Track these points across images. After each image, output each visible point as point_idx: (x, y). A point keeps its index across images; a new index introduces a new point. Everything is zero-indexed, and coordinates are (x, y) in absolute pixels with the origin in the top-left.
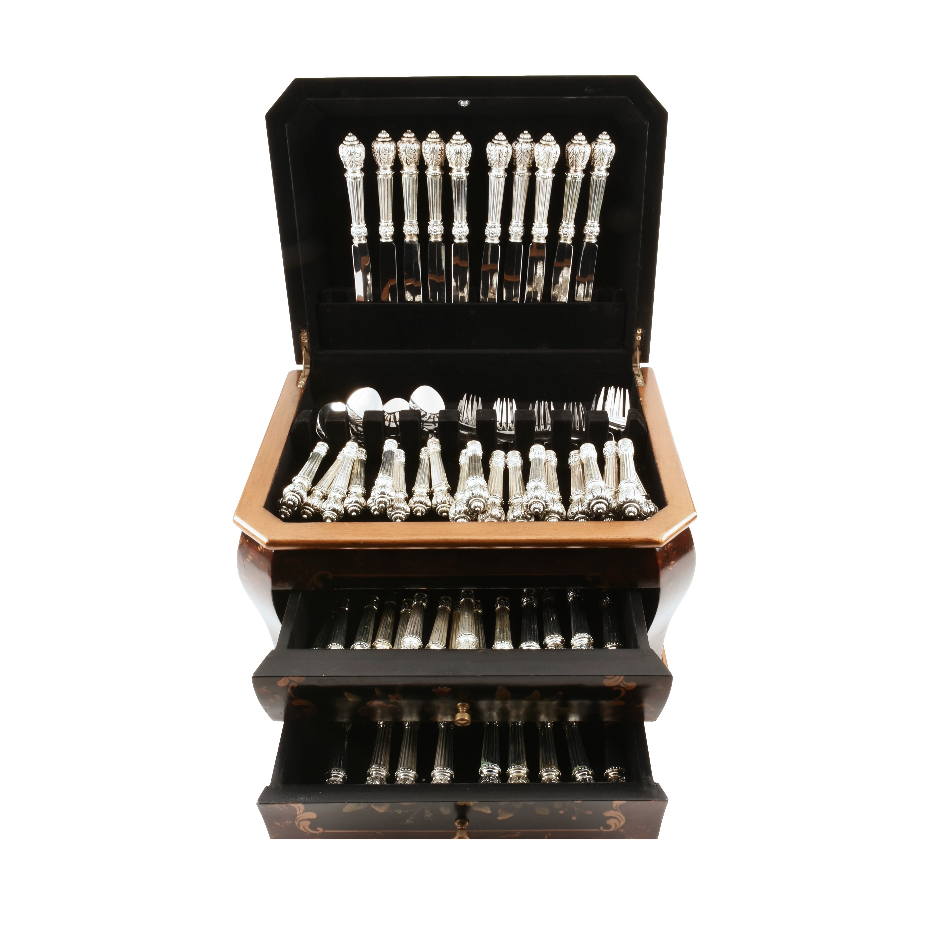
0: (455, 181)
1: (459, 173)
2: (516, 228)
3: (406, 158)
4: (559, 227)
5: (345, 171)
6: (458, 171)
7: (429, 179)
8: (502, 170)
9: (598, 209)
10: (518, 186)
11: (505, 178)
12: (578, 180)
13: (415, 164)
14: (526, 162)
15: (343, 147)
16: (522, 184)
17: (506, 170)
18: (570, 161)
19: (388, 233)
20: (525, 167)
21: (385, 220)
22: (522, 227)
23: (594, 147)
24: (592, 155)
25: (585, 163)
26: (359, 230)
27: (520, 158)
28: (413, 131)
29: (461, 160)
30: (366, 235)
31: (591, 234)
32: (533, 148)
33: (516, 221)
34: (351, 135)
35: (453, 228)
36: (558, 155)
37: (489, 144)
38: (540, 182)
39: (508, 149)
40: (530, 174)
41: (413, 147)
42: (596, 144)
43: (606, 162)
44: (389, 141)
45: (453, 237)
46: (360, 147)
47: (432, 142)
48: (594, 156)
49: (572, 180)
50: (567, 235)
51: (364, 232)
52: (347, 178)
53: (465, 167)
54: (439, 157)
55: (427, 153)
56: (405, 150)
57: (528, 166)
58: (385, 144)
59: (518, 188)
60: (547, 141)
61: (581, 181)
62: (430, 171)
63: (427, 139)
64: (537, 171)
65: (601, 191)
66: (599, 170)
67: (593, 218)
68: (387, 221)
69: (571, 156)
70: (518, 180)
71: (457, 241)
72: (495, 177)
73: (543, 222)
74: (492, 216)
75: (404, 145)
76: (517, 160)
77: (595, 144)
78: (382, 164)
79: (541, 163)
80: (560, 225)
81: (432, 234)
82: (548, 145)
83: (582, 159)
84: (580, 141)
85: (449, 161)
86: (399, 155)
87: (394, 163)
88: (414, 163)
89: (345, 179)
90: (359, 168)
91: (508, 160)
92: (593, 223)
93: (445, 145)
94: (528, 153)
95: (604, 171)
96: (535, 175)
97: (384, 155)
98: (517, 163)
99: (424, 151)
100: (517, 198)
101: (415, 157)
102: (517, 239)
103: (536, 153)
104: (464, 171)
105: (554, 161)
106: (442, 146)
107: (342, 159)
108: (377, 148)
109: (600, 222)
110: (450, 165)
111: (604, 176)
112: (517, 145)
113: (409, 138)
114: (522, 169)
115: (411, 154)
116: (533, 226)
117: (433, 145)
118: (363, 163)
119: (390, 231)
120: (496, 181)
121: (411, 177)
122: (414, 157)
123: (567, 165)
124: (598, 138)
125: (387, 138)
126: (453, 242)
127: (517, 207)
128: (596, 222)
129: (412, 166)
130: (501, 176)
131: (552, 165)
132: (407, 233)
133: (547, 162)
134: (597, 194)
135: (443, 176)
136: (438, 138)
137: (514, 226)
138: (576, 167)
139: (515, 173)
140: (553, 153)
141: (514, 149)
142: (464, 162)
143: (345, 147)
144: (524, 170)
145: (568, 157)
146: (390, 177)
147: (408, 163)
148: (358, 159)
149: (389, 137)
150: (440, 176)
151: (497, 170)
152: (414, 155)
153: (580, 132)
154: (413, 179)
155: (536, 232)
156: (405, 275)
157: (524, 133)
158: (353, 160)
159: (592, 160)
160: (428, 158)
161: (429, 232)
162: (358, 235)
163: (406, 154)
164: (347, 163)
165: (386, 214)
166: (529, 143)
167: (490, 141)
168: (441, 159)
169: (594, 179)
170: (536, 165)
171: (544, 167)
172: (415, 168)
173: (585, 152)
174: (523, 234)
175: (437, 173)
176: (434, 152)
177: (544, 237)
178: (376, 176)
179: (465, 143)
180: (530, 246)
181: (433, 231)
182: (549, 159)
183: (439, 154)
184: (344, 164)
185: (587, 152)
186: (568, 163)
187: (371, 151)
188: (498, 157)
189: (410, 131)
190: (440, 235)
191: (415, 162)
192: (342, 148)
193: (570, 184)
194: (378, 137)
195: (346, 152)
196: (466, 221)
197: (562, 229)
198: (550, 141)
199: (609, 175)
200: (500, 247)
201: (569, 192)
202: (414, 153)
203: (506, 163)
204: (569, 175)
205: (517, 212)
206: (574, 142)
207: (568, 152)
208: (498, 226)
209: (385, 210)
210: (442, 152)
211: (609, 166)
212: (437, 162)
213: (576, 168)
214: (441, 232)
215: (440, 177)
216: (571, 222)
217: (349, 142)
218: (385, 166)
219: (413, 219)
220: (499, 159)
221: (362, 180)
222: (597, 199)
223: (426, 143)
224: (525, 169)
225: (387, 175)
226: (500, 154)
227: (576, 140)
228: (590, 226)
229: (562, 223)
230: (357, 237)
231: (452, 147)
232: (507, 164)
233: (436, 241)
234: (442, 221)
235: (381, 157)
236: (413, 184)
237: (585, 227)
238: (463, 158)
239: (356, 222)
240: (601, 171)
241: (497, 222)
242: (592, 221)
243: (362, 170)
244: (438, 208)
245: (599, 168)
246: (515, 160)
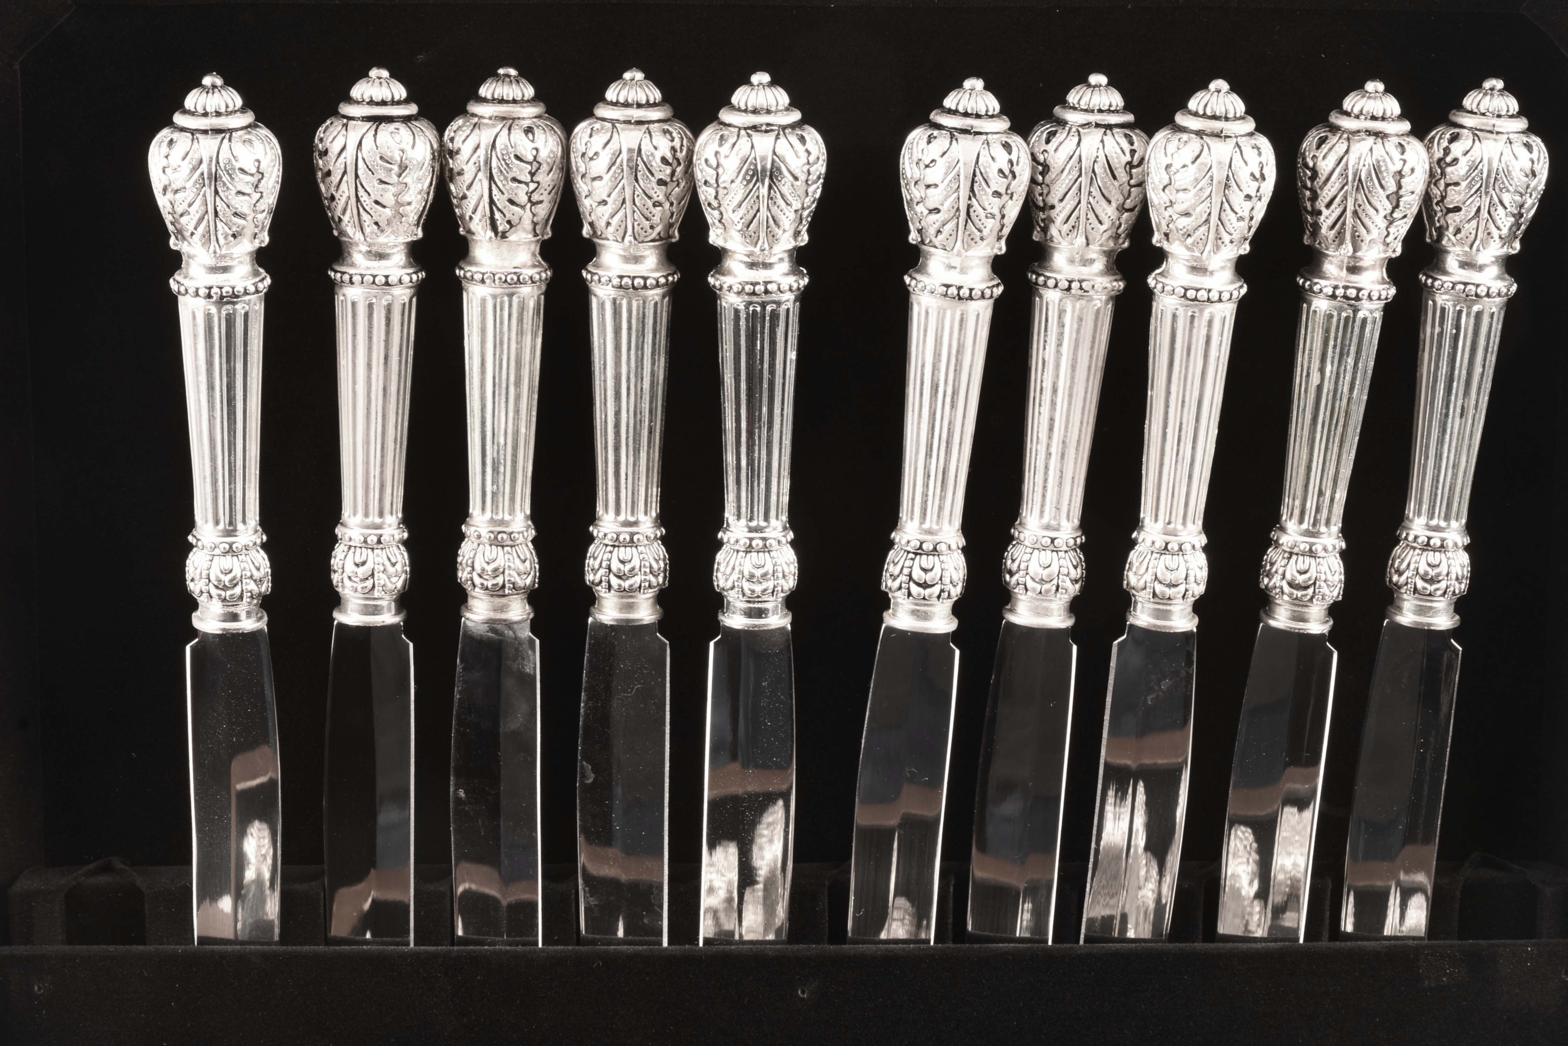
0: (737, 311)
1: (760, 275)
2: (1047, 557)
3: (492, 202)
4: (1264, 552)
5: (175, 261)
6: (752, 265)
7: (602, 305)
8: (977, 261)
9: (1464, 459)
10: (1059, 345)
11: (991, 302)
12: (1367, 314)
13: (536, 235)
14: (1100, 222)
15: (171, 142)
16: (1078, 331)
17: (998, 265)
18: (1327, 218)
19: (381, 578)
20: (1095, 248)
21: (366, 515)
22: (1072, 554)
23: (1447, 151)
24: (1436, 192)
25: (1402, 228)
26: (228, 562)
27: (1069, 203)
28: (526, 74)
29: (774, 209)
30: (263, 589)
31: (1431, 588)
32: (1137, 156)
33: (1045, 520)
34: (214, 87)
35: (720, 556)
36: (1268, 187)
37: (917, 136)
38: (1174, 316)
39: (1014, 157)
40: (1122, 285)
41: (524, 146)
42: (1454, 138)
43: (1505, 222)
44: (407, 120)
45: (717, 602)
46: (257, 143)
47: (628, 122)
48: (1443, 198)
49: (1335, 313)
50: (1310, 591)
51: (257, 575)
52: (181, 299)
53: (791, 244)
54: (659, 193)
55: (600, 178)
56: (488, 162)
57: (1111, 244)
58: (385, 130)
59: (1058, 353)
60: (1214, 117)
61: (1378, 315)
62: (608, 269)
63: (601, 111)
64: (1158, 266)
65: (1478, 370)
66: (1465, 265)
67: (1440, 508)
68: (378, 520)
69: (1333, 191)
70: (1061, 313)
71: (734, 620)
72: (946, 295)
73: (1184, 523)
74: (925, 495)
75: (485, 136)
76: (1053, 213)
77: (1448, 136)
78: (368, 230)
79: (1183, 222)
80: (1267, 543)
81: (610, 587)
82: (1217, 135)
83: (1389, 207)
84: (1374, 118)
85: (711, 216)
86: (452, 187)
87: (424, 230)
88: (530, 227)
89: (171, 302)
90: (246, 247)
91: (1013, 211)
92: (1437, 529)
93: (693, 143)
94: (1115, 177)
95: (1494, 270)
96: (1147, 284)
97: (376, 183)
98: (1053, 231)
99: (582, 169)
100: (1053, 403)
101: (535, 197)
102: (1046, 612)
103: (1156, 178)
104: (785, 266)
105: (1246, 214)
106: (677, 143)
107: (162, 202)
108: (343, 149)
109: (1470, 528)
110: (715, 238)
111: (1494, 291)
112: (1055, 142)
113: (508, 102)
114: (1077, 258)
115: (514, 180)
116: (1133, 544)
117: (630, 138)
118: (268, 223)
119: (391, 570)
120: (949, 314)
121: (510, 296)
122: (530, 194)
123: (1306, 241)
124: (1460, 107)
125: (394, 103)
126: (715, 627)
127: (1053, 450)
128: (1454, 524)
129: (518, 244)
130: (977, 293)
131: (1236, 236)
132: (478, 581)
133: (1214, 219)
134: (1458, 386)
135: (675, 293)
136: (655, 105)
137: (1038, 547)
138: (1356, 249)
139: (1041, 279)
140: (1243, 174)
141: (1041, 158)
142: (787, 219)
143: (183, 141)
144: (1092, 261)
145: (1315, 197)
146: (403, 294)
147: (500, 229)
148: (243, 204)
149: (407, 101)
150: (659, 291)
151: (956, 261)
152: (532, 186)
153: (1373, 78)
154: (522, 308)
155: (1149, 577)
156: (458, 800)
157: (1089, 86)
158: (221, 206)
159: (1431, 218)
160: (604, 202)
161: (589, 577)
162: (225, 588)
163: (491, 178)
164: (188, 223)
165: (375, 484)
166: (1115, 130)
167: (923, 119)
168: (667, 205)
169: (1443, 310)
170: (1157, 239)
171: (1196, 244)
172: (534, 255)
173: (1406, 170)
174: (1078, 586)
175: (645, 279)
176: (635, 170)
177: (1191, 600)
178: (329, 289)
179: (794, 126)
180: (1115, 650)
181: (614, 568)
182: (1226, 205)
183: (661, 182)
184: (171, 228)
185: (1413, 170)
186: (1316, 228)
187: (312, 169)
188: (964, 192)
189: (513, 72)
190: (650, 594)
191: (535, 224)
192: (165, 144)
193: (1327, 331)
194: (349, 100)
195: (186, 167)
196: (784, 518)
197: (1280, 563)
198: (1227, 119)
199: (1518, 288)
200: (957, 653)
201: (1322, 370)
202: (532, 174)
203: (1003, 226)
204: (1323, 285)
205: (1051, 473)
206: (1346, 123)
207: (1315, 174)
208: (954, 547)
209: (367, 463)
210: (673, 174)
211: (1517, 245)
212: (647, 224)
213: (1359, 254)
214: (656, 576)
215: (657, 298)
216: (1328, 523)
217: (205, 114)
218: (382, 239)
219: (512, 511)
220: (969, 207)
221: (258, 308)
222: (1459, 410)
223: (597, 126)
224: (1093, 256)
225: (387, 284)
226: (973, 182)
227: (1357, 117)
228: (1427, 546)
229: (1283, 529)
230: (215, 600)
231: (727, 145)
232: (1006, 231)
233: (628, 621)
234: (663, 519)
235: (361, 192)
236: (521, 333)
237: (1397, 550)
238: (782, 196)
239: (217, 523)
240: (1481, 268)
241: (946, 526)
242: (1434, 522)
243: (262, 257)
244: (643, 455)
245: (1466, 254)
246: (1042, 215)
